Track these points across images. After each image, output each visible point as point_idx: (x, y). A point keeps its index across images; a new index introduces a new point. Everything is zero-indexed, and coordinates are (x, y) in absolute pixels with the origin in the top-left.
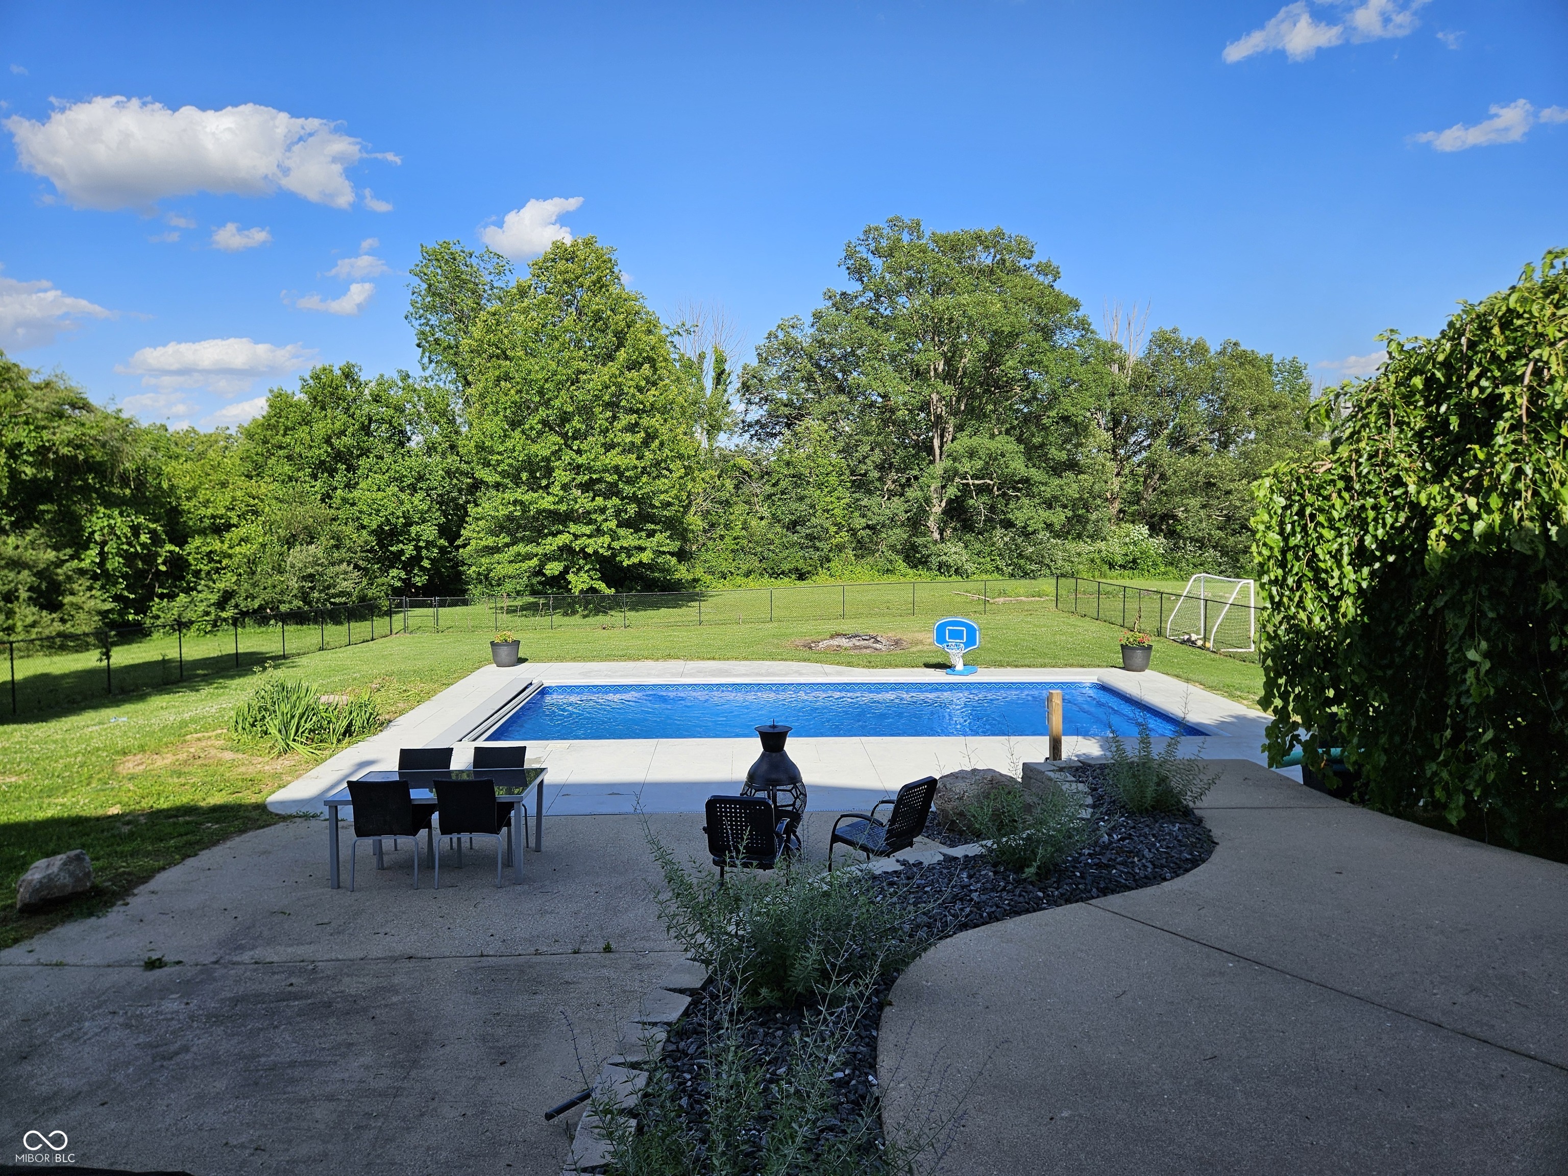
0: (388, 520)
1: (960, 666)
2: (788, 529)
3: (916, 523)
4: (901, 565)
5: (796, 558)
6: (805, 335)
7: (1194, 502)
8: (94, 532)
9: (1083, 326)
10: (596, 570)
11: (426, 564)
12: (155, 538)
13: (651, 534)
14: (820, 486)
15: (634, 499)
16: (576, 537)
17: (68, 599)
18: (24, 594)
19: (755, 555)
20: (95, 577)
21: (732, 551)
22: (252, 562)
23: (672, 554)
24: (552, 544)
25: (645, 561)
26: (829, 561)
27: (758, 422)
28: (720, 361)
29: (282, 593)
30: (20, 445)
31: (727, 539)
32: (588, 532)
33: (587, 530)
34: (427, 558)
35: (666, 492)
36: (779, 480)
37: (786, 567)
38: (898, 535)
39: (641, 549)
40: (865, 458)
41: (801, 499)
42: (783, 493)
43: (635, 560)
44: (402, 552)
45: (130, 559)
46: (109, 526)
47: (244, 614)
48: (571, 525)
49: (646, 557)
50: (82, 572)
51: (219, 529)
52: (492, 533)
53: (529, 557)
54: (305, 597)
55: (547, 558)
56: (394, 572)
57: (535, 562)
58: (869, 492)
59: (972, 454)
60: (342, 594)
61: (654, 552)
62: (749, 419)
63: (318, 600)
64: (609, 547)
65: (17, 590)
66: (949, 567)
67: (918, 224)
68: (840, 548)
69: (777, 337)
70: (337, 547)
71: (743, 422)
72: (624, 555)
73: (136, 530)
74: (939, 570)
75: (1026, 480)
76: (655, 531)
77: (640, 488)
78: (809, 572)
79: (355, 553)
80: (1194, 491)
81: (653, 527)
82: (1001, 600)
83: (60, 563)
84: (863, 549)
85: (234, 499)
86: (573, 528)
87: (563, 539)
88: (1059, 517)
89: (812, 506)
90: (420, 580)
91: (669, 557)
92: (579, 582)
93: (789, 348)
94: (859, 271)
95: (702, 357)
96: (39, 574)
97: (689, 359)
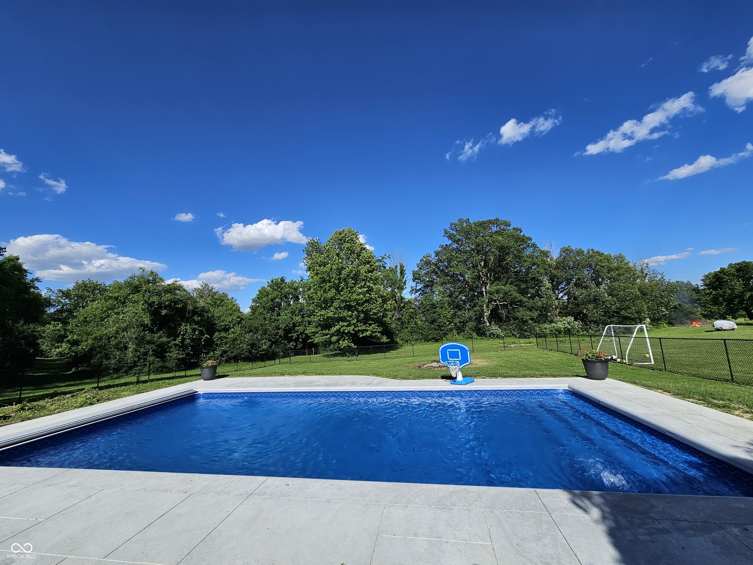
0: (287, 325)
1: (460, 378)
2: (431, 324)
3: (479, 319)
4: (474, 334)
5: (434, 334)
6: (434, 259)
7: (591, 306)
8: (181, 331)
9: (534, 245)
10: (351, 339)
11: (301, 340)
12: (202, 333)
13: (370, 325)
14: (441, 308)
15: (363, 312)
16: (342, 327)
17: (168, 354)
18: (151, 353)
19: (419, 333)
20: (180, 347)
21: (411, 332)
22: (235, 340)
23: (379, 332)
24: (334, 329)
25: (368, 335)
26: (447, 334)
27: (420, 289)
28: (402, 267)
29: (242, 350)
30: (154, 302)
31: (409, 328)
32: (346, 325)
33: (345, 324)
34: (301, 338)
35: (375, 309)
36: (426, 306)
37: (430, 337)
38: (472, 324)
39: (367, 331)
40: (457, 297)
41: (435, 312)
42: (428, 311)
43: (364, 335)
44: (293, 336)
45: (192, 340)
46: (185, 329)
47: (230, 359)
48: (340, 322)
49: (368, 333)
50: (176, 345)
51: (226, 329)
52: (317, 327)
53: (327, 335)
54: (250, 352)
55: (332, 335)
56: (291, 343)
57: (328, 336)
58: (460, 310)
59: (498, 292)
60: (263, 350)
61: (372, 331)
62: (418, 288)
63: (254, 353)
64: (353, 330)
65: (149, 352)
66: (494, 335)
67: (468, 219)
68: (451, 330)
69: (423, 260)
70: (265, 334)
71: (415, 289)
72: (360, 333)
73: (194, 330)
74: (490, 336)
75: (520, 301)
76: (372, 324)
77: (365, 307)
78: (439, 339)
79: (271, 336)
80: (589, 302)
81: (371, 322)
82: (513, 345)
83: (169, 342)
84: (460, 330)
85: (233, 319)
86: (341, 323)
87: (337, 327)
88: (535, 314)
89: (440, 315)
90: (299, 346)
91: (377, 333)
92: (344, 344)
93: (428, 263)
94: (450, 237)
95: (396, 267)
96: (158, 346)
97: (392, 268)
